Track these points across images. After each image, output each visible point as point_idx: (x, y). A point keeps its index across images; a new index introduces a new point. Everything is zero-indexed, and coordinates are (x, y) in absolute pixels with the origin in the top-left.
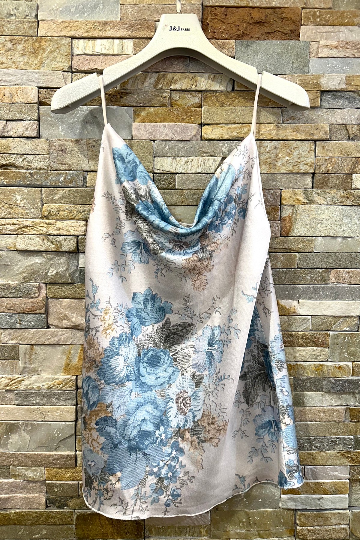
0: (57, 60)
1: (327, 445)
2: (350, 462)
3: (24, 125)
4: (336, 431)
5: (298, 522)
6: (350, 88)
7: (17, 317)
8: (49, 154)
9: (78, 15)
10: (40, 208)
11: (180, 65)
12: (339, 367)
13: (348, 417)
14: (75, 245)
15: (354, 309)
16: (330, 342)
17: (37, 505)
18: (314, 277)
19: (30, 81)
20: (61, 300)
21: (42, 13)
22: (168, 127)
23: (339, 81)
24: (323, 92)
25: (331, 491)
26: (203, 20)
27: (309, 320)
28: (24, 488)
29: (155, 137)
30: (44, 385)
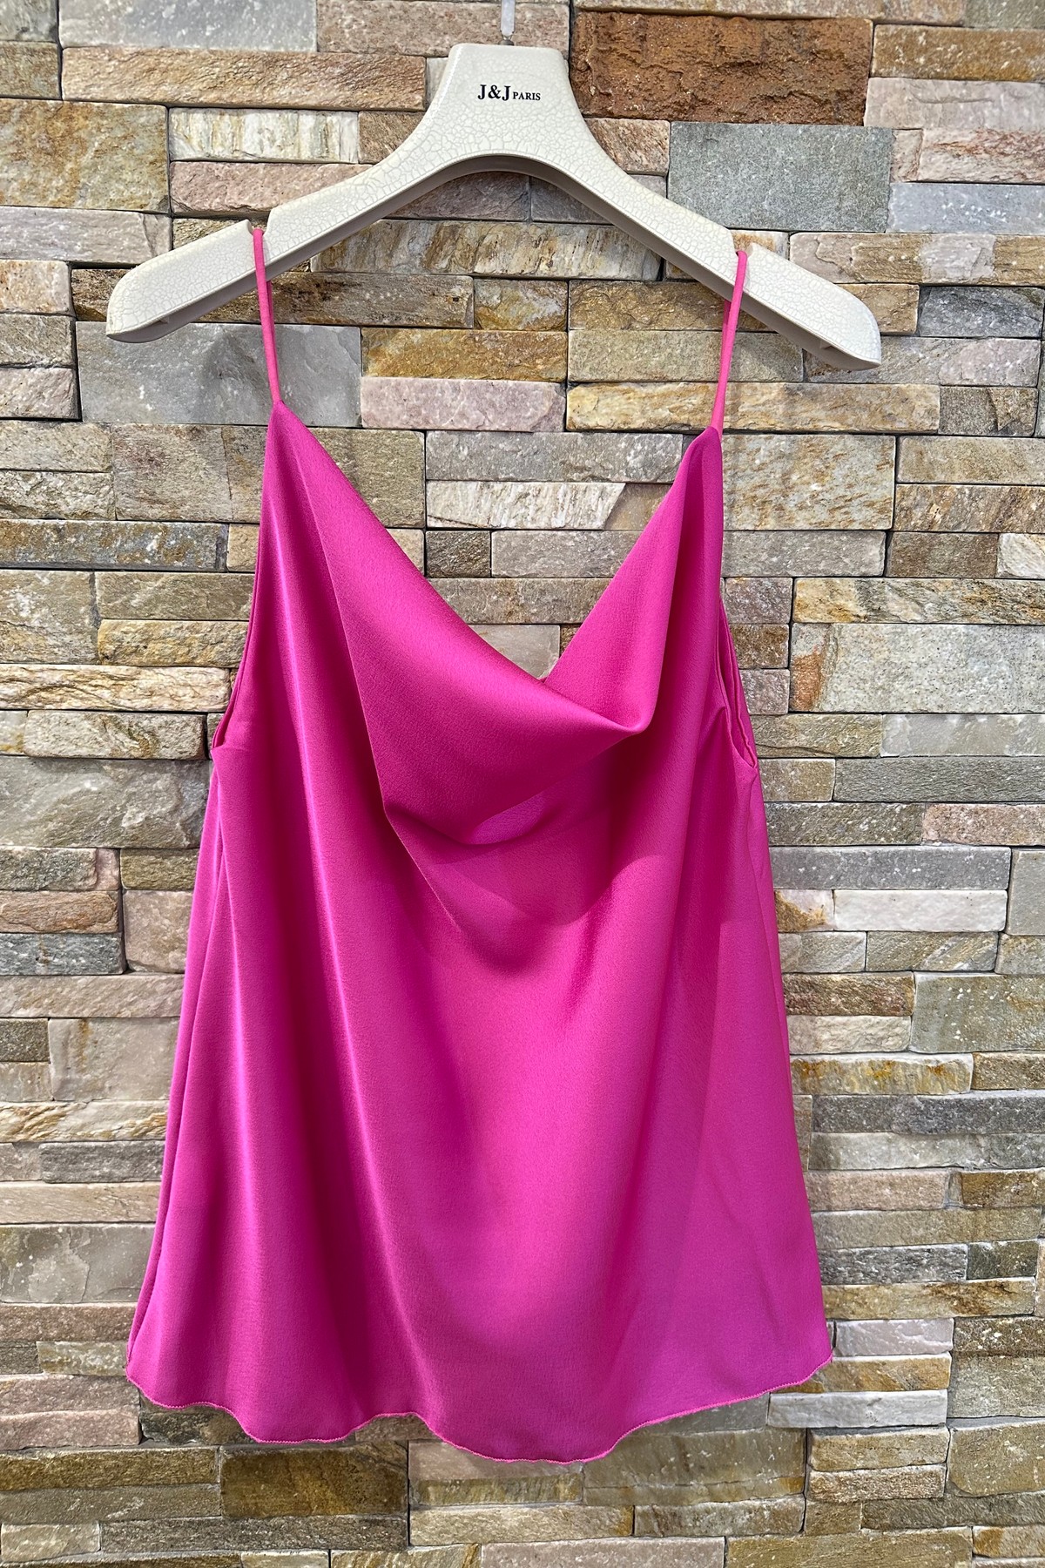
0: (124, 177)
1: (895, 1268)
2: (956, 1309)
3: (30, 381)
4: (921, 1232)
5: (813, 1460)
6: (1006, 278)
7: (37, 944)
8: (110, 467)
9: (184, 32)
10: (89, 633)
11: (501, 199)
12: (938, 1069)
13: (956, 1195)
14: (198, 741)
15: (987, 914)
16: (915, 1002)
17: (116, 1436)
18: (878, 826)
19: (44, 244)
20: (161, 894)
21: (70, 22)
22: (468, 392)
23: (976, 257)
24: (926, 289)
25: (903, 1381)
26: (573, 54)
27: (860, 942)
28: (74, 1396)
29: (428, 423)
30: (123, 1128)
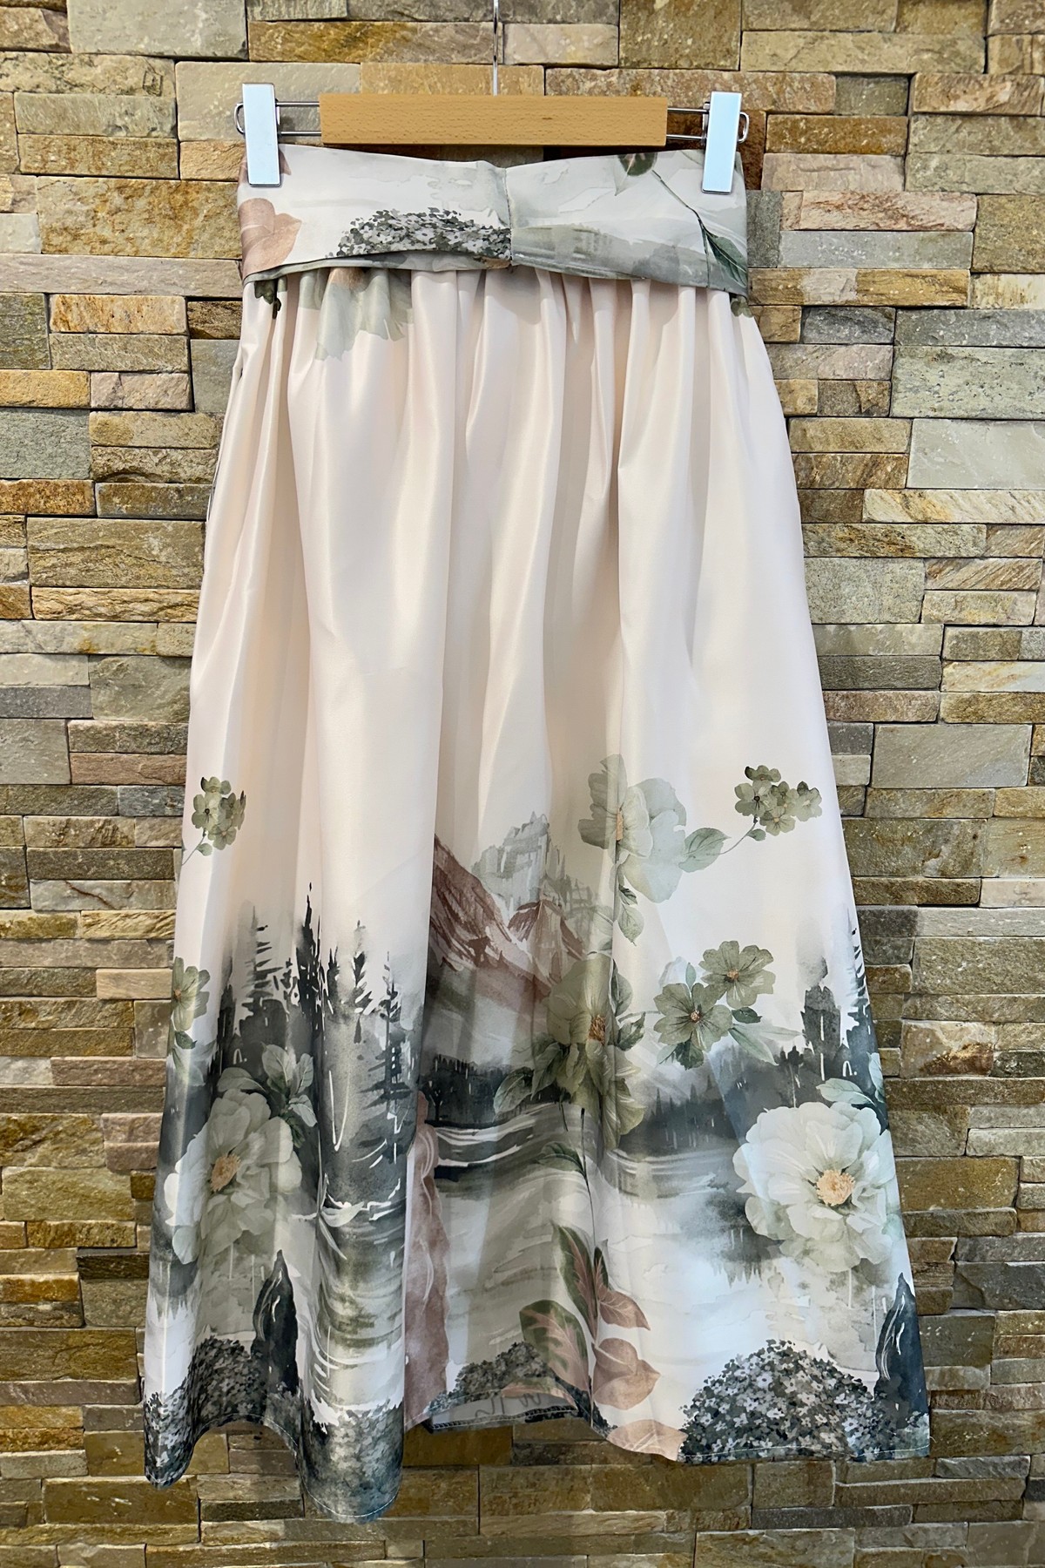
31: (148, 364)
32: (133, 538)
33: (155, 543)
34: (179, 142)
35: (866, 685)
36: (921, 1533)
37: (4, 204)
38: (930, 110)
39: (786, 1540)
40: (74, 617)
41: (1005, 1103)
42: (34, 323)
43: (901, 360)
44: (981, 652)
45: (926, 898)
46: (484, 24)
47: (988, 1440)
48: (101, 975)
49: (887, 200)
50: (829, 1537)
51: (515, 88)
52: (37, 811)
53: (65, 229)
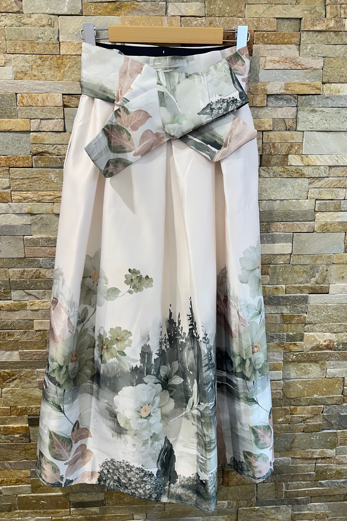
31: (50, 116)
32: (45, 175)
33: (53, 176)
34: (60, 43)
35: (290, 220)
36: (313, 506)
37: (2, 63)
38: (308, 30)
39: (268, 510)
40: (26, 201)
41: (338, 360)
42: (12, 103)
43: (299, 112)
44: (328, 209)
45: (311, 291)
46: (160, 3)
47: (335, 474)
48: (35, 322)
49: (294, 59)
50: (283, 508)
51: (171, 24)
52: (14, 267)
53: (22, 72)
